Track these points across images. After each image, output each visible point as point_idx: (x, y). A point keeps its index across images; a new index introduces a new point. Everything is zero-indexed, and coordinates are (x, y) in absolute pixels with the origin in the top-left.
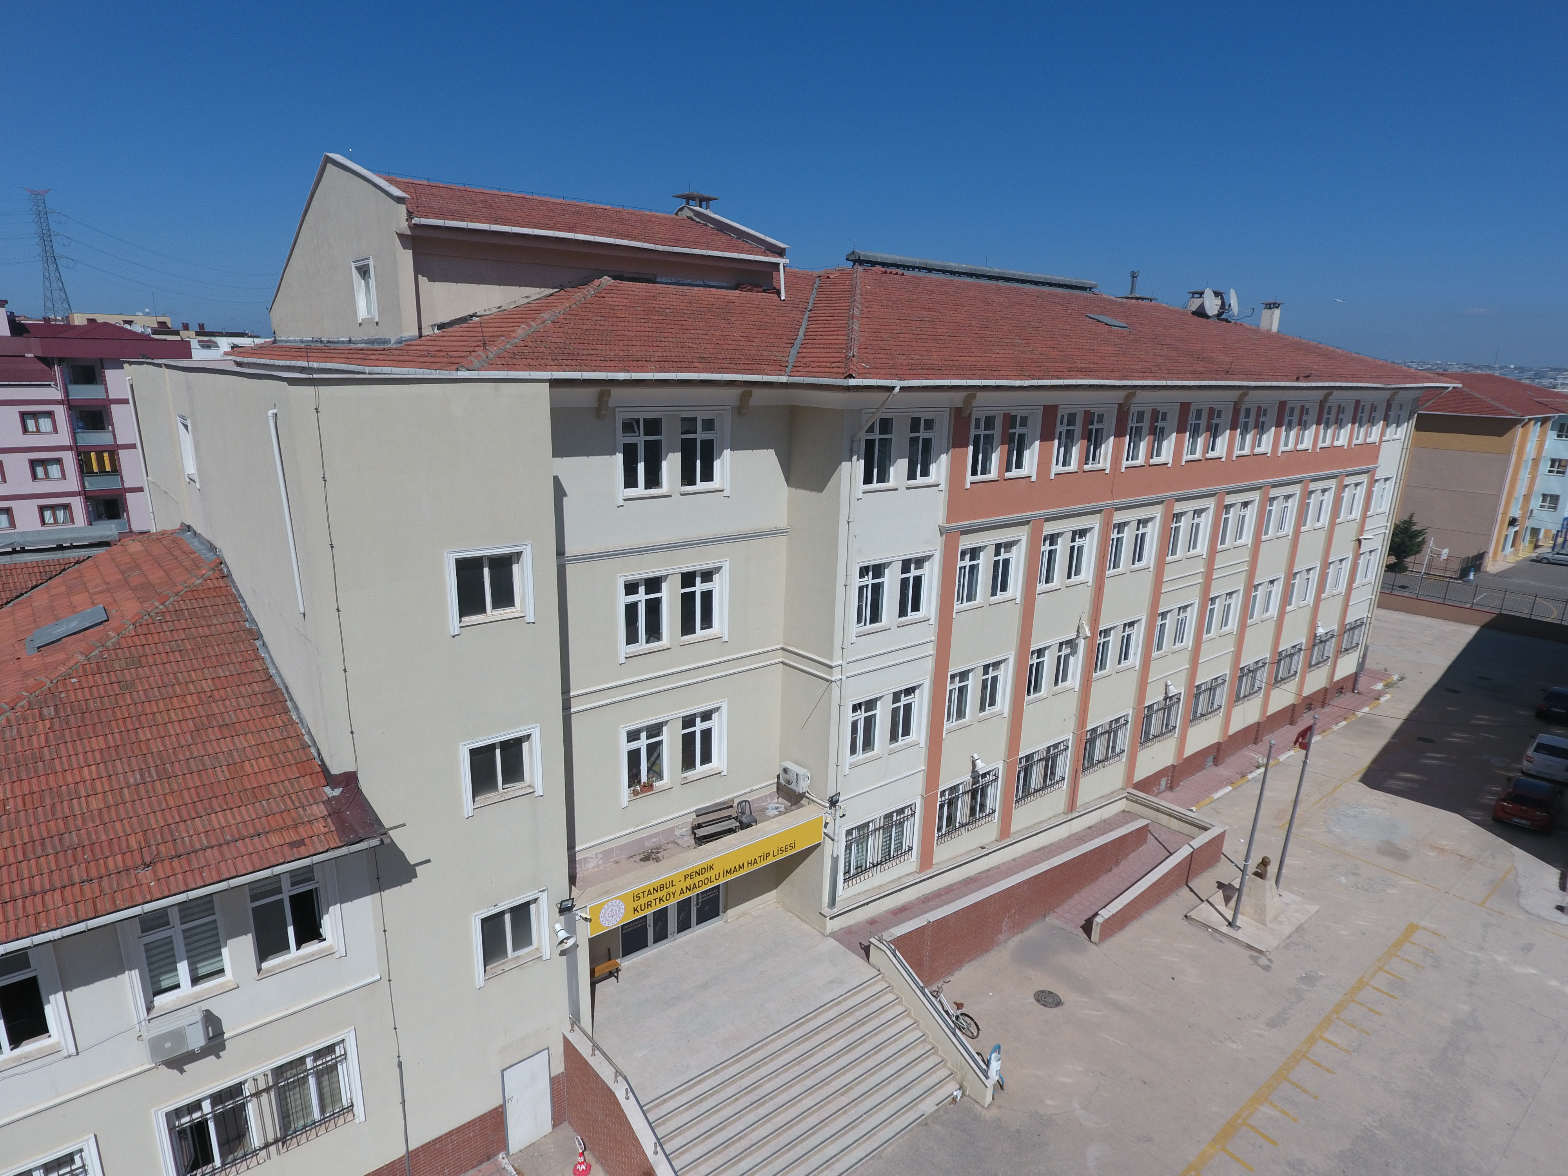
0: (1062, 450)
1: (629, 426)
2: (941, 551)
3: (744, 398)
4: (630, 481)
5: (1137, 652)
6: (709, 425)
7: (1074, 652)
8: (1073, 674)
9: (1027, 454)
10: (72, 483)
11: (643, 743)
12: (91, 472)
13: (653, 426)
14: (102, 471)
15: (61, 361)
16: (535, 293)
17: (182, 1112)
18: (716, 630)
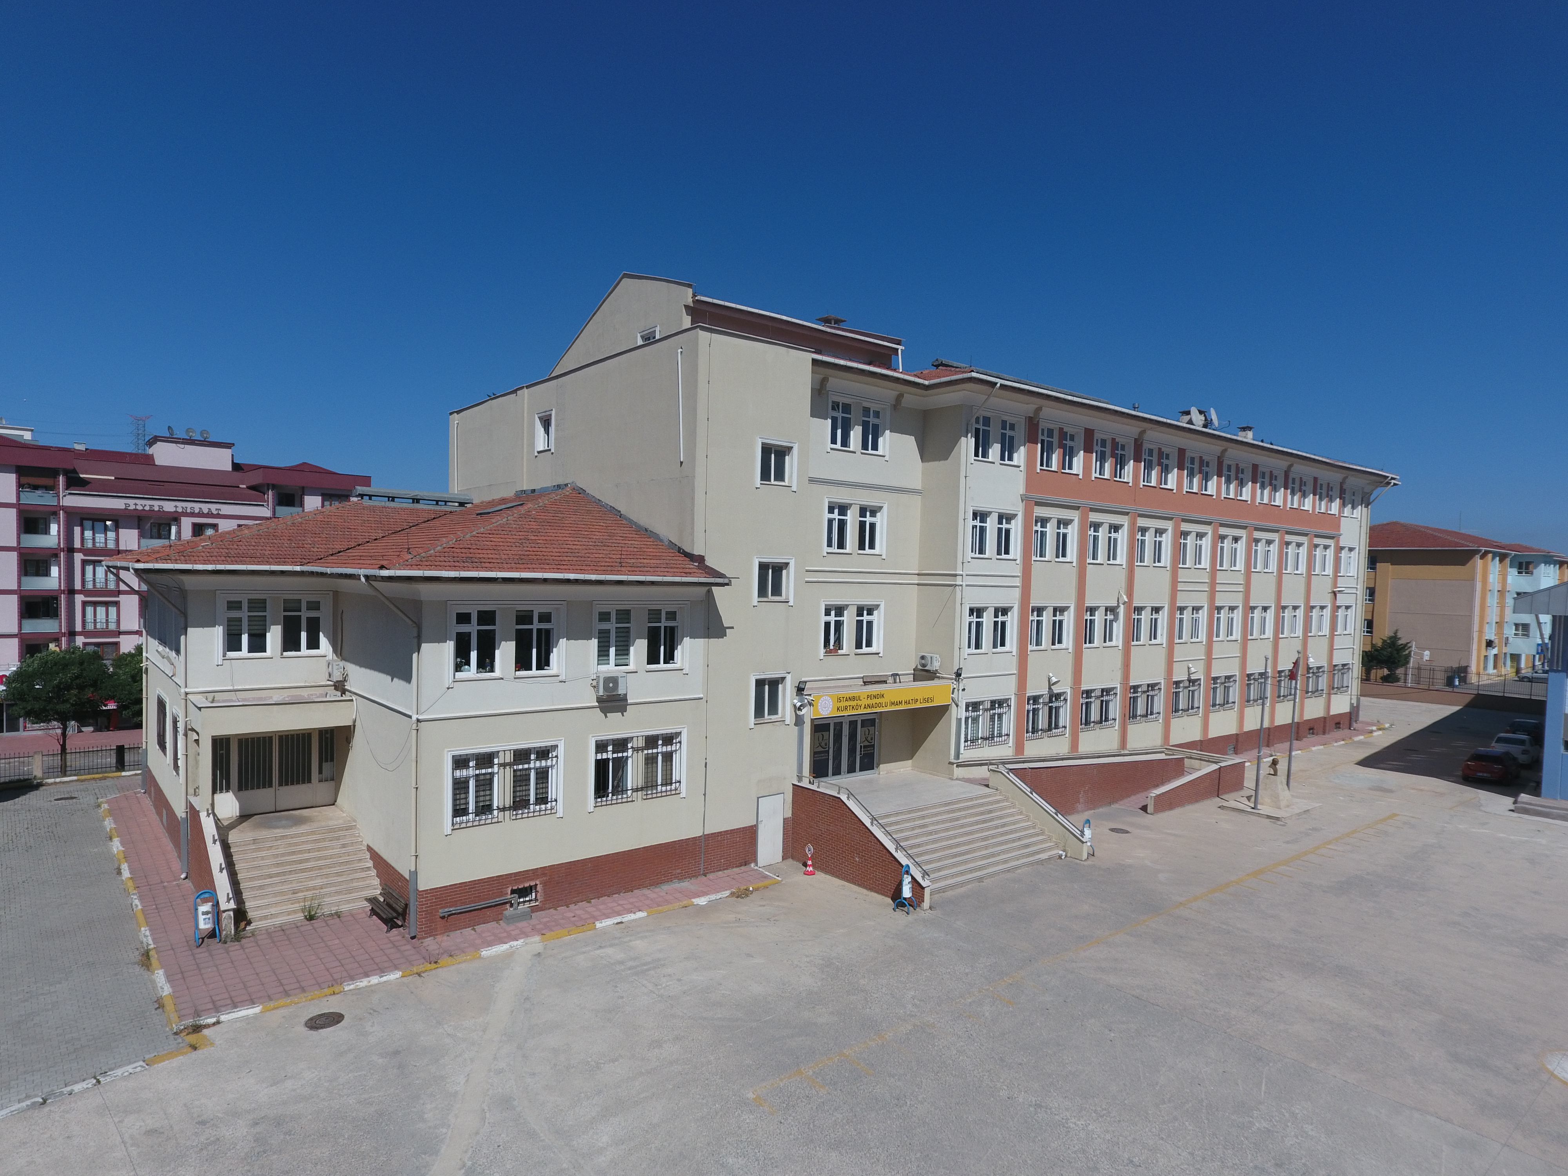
0: (1098, 463)
1: (835, 405)
2: (1022, 512)
3: (899, 399)
4: (833, 438)
5: (1163, 633)
7: (1116, 618)
8: (1117, 636)
9: (1075, 460)
11: (832, 618)
15: (274, 487)
17: (601, 747)
18: (876, 551)
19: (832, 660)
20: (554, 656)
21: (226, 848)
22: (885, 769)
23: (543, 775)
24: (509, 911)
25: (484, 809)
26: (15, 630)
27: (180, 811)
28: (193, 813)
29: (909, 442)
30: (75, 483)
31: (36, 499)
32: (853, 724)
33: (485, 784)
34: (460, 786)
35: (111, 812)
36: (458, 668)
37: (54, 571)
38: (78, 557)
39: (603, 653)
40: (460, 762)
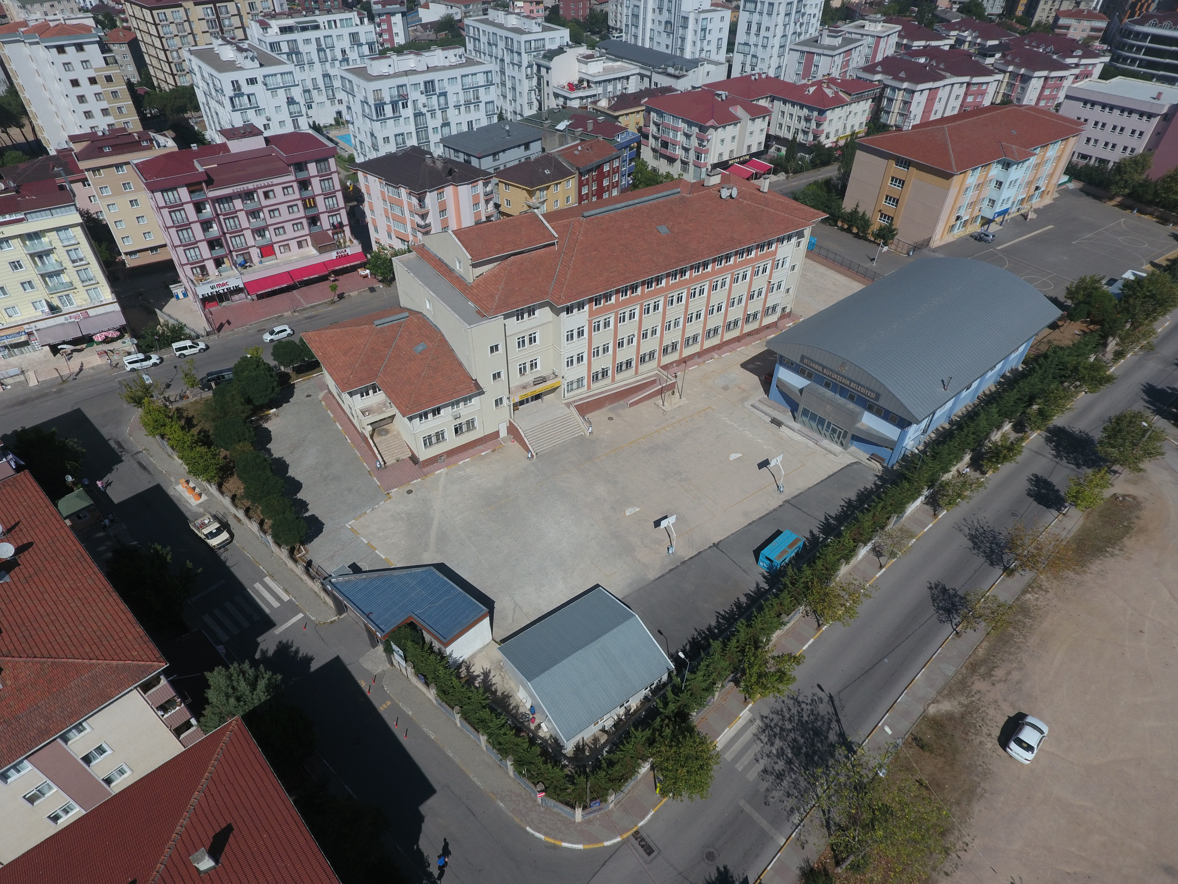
0: (624, 294)
2: (588, 324)
5: (658, 333)
6: (535, 306)
7: (634, 337)
8: (634, 342)
9: (612, 298)
10: (302, 214)
11: (522, 367)
12: (307, 208)
13: (523, 310)
14: (311, 207)
15: (292, 164)
18: (537, 343)
20: (442, 412)
23: (443, 435)
24: (439, 460)
25: (431, 444)
26: (210, 256)
29: (547, 309)
30: (210, 186)
31: (198, 197)
34: (425, 441)
37: (215, 226)
38: (221, 217)
39: (453, 408)
40: (424, 438)
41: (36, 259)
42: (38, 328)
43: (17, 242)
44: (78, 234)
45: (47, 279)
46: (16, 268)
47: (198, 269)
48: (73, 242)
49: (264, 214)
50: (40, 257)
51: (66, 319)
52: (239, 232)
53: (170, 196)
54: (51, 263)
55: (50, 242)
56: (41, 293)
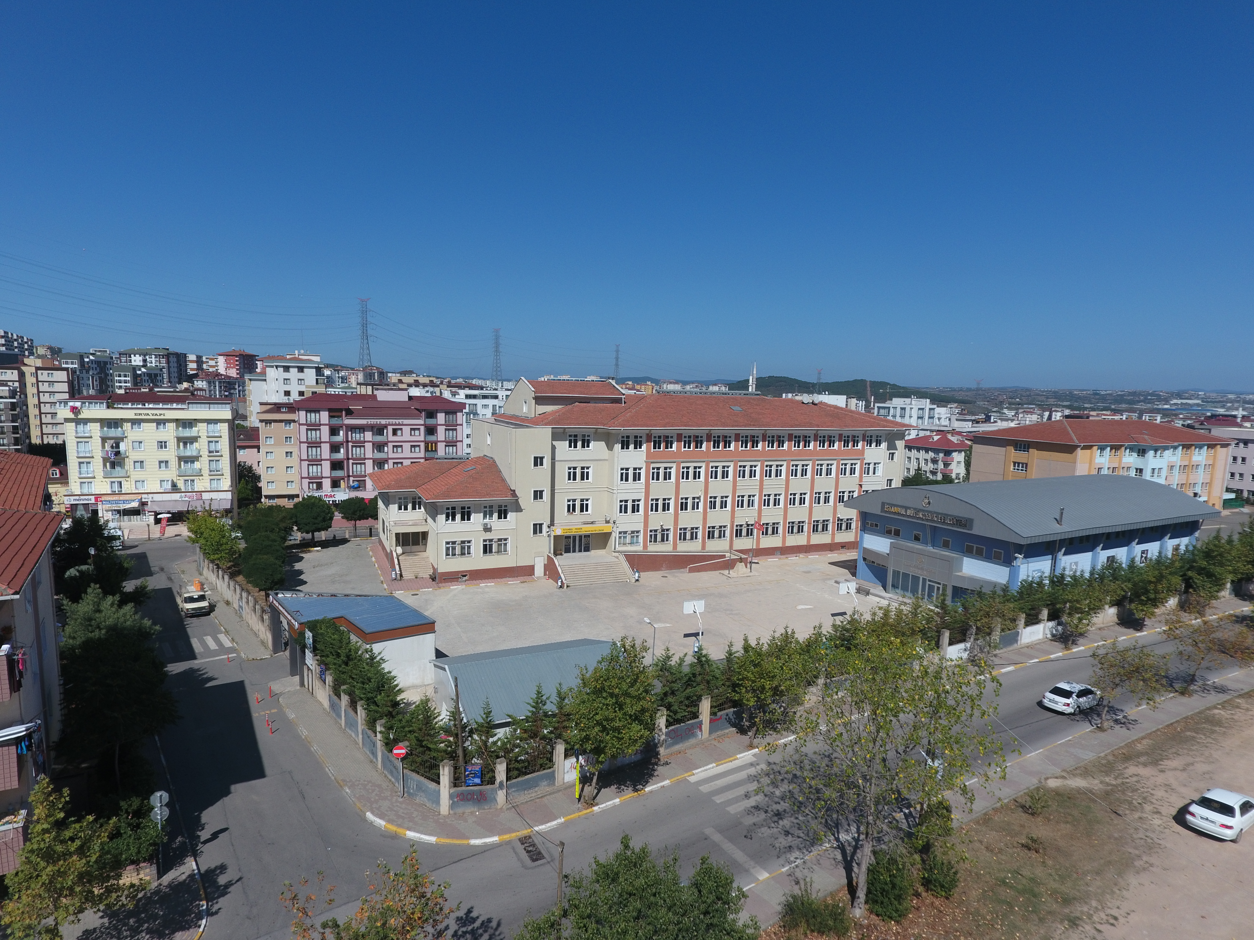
0: (687, 444)
1: (570, 436)
2: (646, 466)
3: (596, 431)
4: (570, 446)
5: (729, 507)
6: (589, 436)
7: (700, 501)
8: (701, 508)
9: (673, 446)
10: (422, 455)
11: (571, 503)
12: (428, 451)
13: (576, 436)
14: (432, 450)
15: (425, 410)
16: (560, 407)
17: (485, 541)
18: (589, 480)
19: (571, 516)
20: (472, 517)
21: (398, 560)
22: (593, 553)
23: (469, 547)
24: (460, 580)
25: (454, 555)
26: (329, 475)
27: (389, 551)
28: (391, 551)
29: (603, 444)
30: (349, 413)
31: (335, 421)
32: (580, 537)
33: (454, 549)
34: (448, 549)
35: (371, 550)
36: (447, 520)
37: (342, 450)
38: (350, 444)
39: (485, 517)
40: (447, 543)
41: (181, 444)
42: (154, 499)
43: (171, 426)
44: (224, 429)
45: (182, 463)
46: (161, 447)
47: (315, 485)
48: (216, 435)
49: (388, 449)
50: (185, 444)
51: (181, 497)
52: (361, 461)
53: (313, 417)
54: (191, 450)
55: (198, 431)
56: (171, 473)
